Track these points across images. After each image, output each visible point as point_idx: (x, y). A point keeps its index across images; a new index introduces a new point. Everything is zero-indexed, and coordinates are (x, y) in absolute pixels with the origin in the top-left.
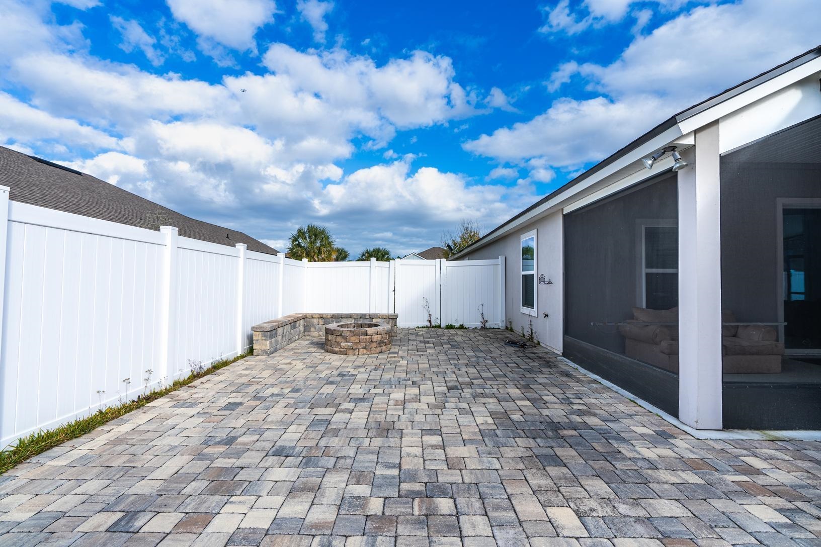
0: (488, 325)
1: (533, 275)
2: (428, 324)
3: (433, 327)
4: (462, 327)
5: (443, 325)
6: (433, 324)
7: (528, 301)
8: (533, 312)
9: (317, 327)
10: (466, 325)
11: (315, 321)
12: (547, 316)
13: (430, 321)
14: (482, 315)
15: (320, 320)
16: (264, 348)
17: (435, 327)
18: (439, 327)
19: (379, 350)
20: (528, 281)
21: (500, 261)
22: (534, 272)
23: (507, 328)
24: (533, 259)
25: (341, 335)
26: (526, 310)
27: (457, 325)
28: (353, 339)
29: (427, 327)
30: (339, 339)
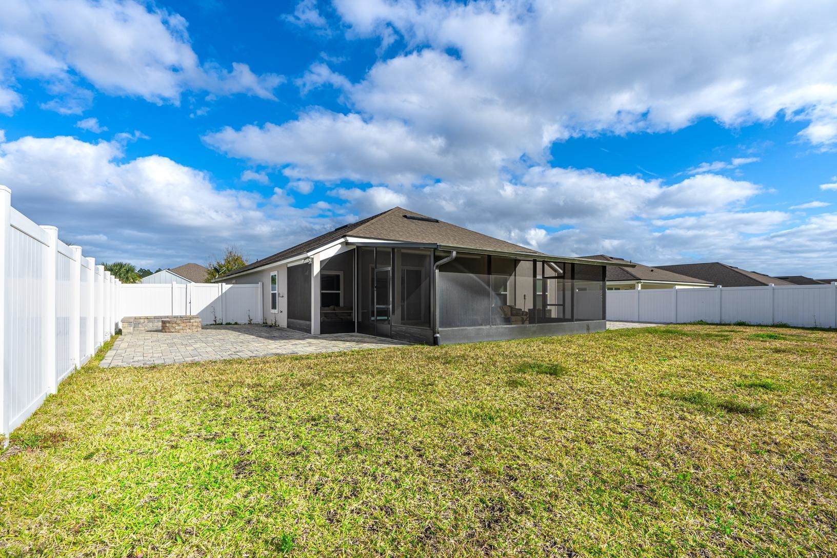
0: (252, 322)
1: (276, 293)
2: (214, 323)
3: (217, 324)
4: (236, 324)
5: (224, 323)
6: (217, 323)
7: (274, 307)
8: (276, 311)
9: (143, 324)
10: (239, 322)
11: (142, 321)
12: (282, 312)
13: (215, 321)
14: (249, 316)
15: (145, 320)
16: (129, 331)
17: (219, 324)
18: (222, 324)
19: (196, 330)
20: (274, 295)
21: (260, 284)
22: (276, 292)
23: (264, 323)
24: (276, 284)
25: (176, 323)
26: (273, 311)
27: (233, 323)
28: (183, 324)
29: (213, 325)
30: (174, 325)
